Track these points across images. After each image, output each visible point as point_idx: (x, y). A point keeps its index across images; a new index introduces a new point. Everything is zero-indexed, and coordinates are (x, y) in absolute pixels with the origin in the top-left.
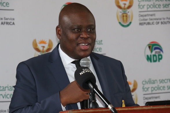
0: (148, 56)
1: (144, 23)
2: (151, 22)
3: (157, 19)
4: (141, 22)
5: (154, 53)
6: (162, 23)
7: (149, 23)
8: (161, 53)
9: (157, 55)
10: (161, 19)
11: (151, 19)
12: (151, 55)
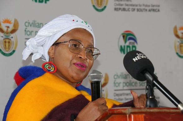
0: (121, 46)
1: (120, 9)
2: (127, 7)
3: (133, 5)
4: (117, 7)
5: (128, 43)
6: (138, 10)
7: (124, 10)
8: (136, 44)
9: (131, 46)
10: (137, 6)
11: (127, 5)
12: (124, 46)
